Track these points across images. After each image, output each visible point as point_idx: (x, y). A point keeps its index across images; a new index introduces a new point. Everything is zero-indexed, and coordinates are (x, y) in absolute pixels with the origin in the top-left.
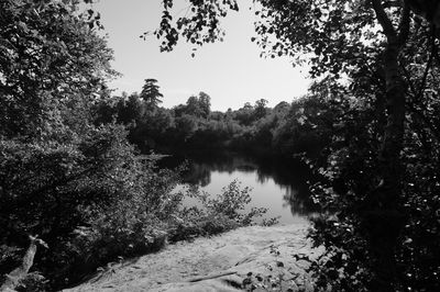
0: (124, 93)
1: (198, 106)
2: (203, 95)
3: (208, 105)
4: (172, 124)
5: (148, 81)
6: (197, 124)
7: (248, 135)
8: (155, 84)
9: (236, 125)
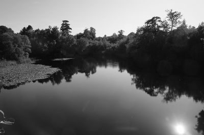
0: (50, 27)
1: (89, 34)
2: (92, 29)
3: (94, 34)
4: (75, 42)
5: (64, 21)
6: (88, 43)
7: (114, 48)
8: (67, 23)
9: (108, 43)
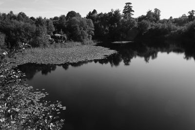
0: (112, 10)
1: (153, 16)
2: (156, 10)
3: (159, 15)
4: (136, 25)
5: (127, 4)
6: (150, 26)
7: (180, 32)
8: (130, 5)
9: (173, 26)
